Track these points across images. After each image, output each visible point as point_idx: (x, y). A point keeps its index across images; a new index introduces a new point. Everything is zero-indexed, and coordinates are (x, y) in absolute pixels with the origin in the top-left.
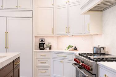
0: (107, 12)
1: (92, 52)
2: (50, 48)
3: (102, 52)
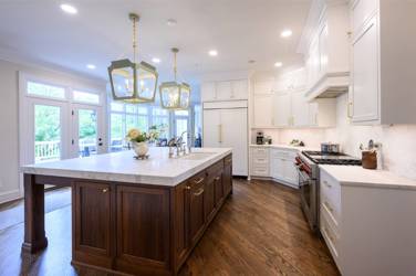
0: (338, 99)
1: (320, 150)
2: (270, 142)
3: (335, 150)
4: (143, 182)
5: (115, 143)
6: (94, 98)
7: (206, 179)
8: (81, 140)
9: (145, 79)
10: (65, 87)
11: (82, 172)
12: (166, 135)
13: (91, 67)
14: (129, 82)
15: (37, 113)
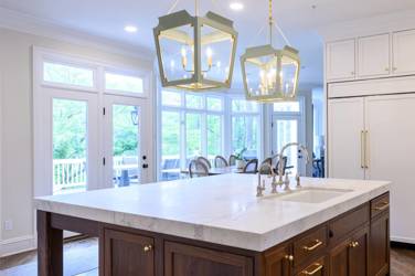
4: (207, 238)
5: (168, 164)
6: (134, 84)
7: (327, 244)
8: (116, 159)
9: (213, 45)
10: (94, 68)
11: (114, 213)
12: (256, 151)
13: (131, 29)
14: (186, 52)
15: (56, 112)
